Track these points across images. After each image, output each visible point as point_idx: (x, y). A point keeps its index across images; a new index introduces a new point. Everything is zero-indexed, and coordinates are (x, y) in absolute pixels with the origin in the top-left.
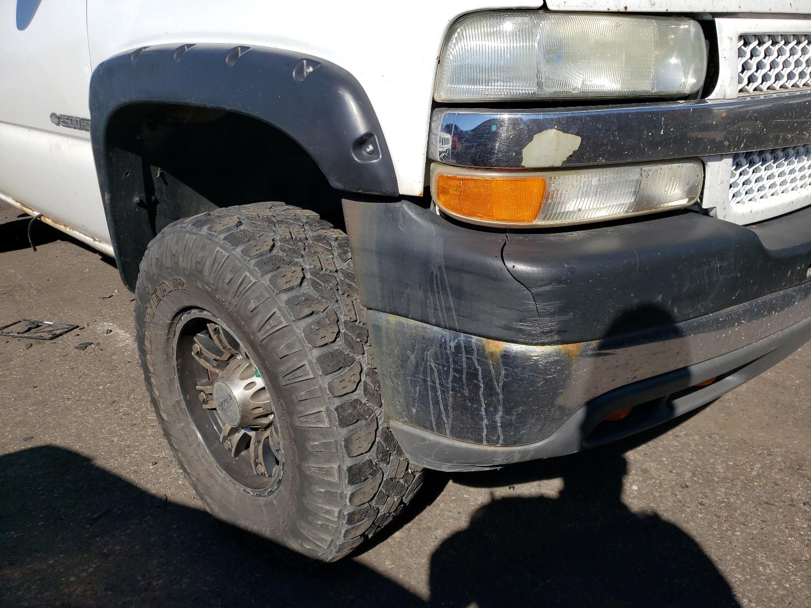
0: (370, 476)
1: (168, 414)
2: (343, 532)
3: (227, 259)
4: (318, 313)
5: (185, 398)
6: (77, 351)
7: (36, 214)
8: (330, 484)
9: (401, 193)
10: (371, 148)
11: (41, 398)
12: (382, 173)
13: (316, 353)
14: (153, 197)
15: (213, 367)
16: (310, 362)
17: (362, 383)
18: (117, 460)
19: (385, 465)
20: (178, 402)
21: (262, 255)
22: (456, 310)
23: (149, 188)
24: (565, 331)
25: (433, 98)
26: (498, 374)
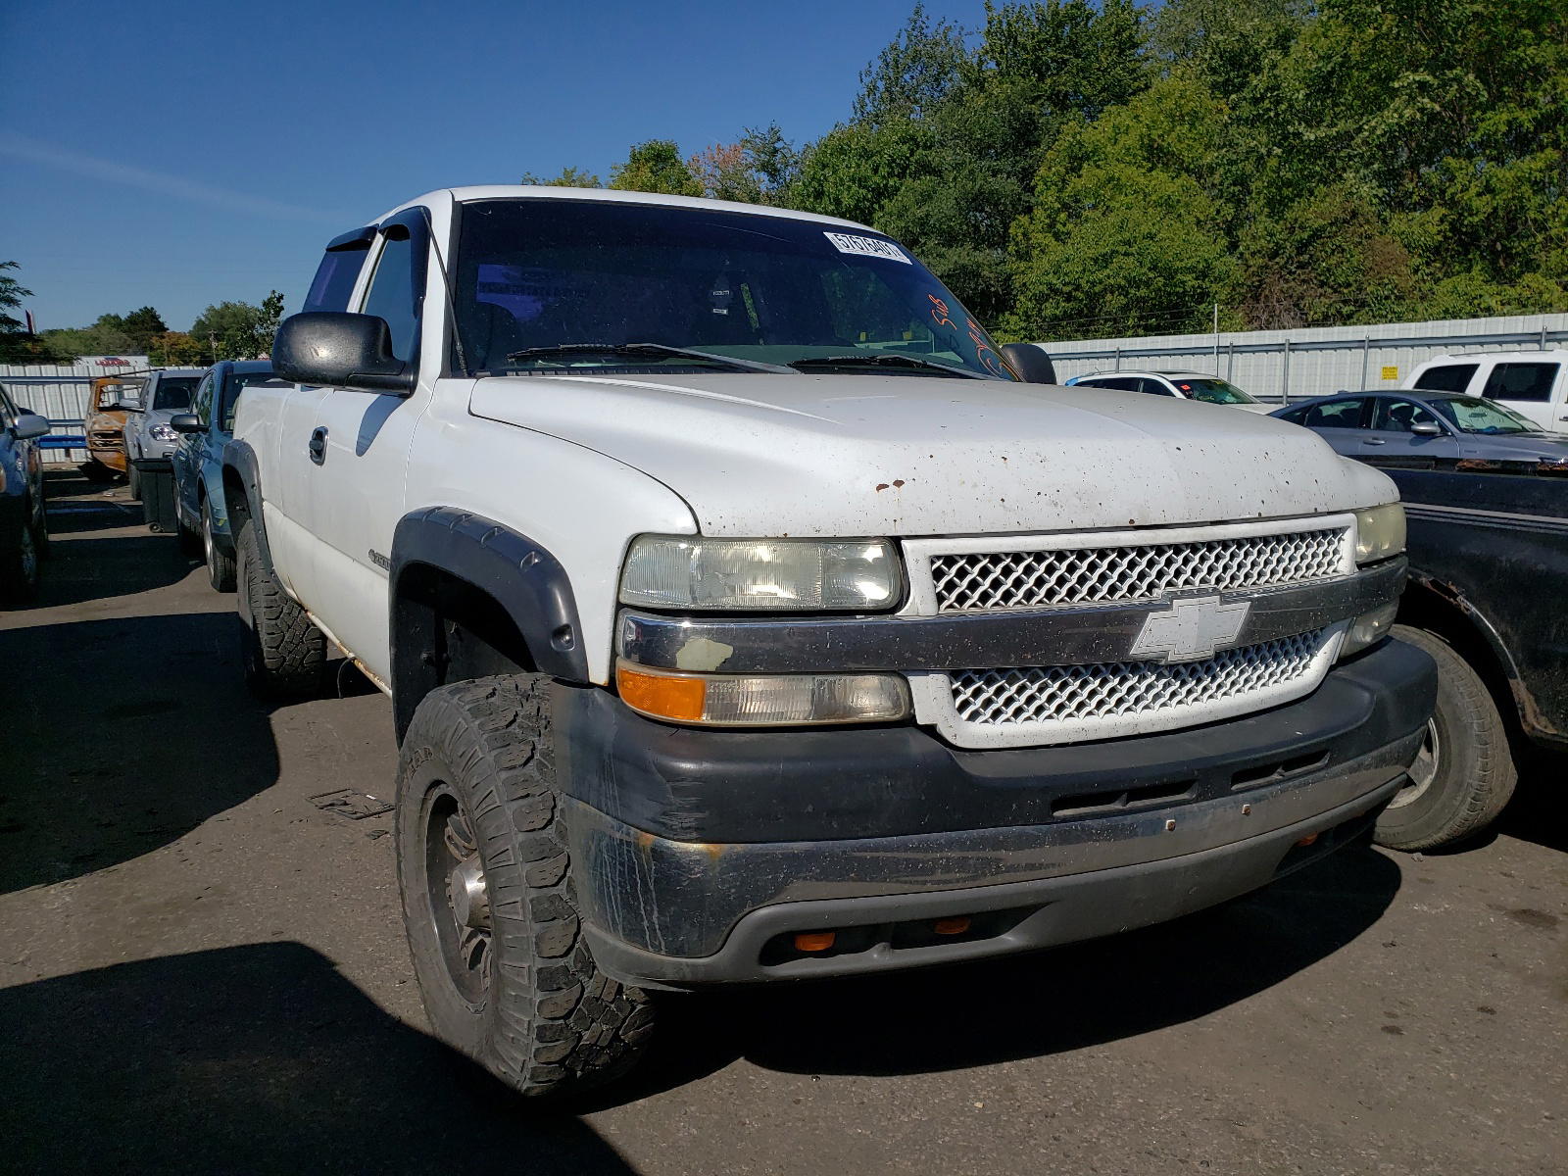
0: (563, 986)
1: (411, 909)
2: (533, 1050)
3: (465, 731)
4: (534, 796)
5: (431, 891)
6: (366, 838)
7: (351, 655)
8: (520, 986)
9: (591, 680)
10: (567, 638)
11: (306, 890)
12: (575, 661)
13: (521, 837)
14: (445, 655)
15: (462, 855)
16: (513, 848)
17: (566, 879)
18: (363, 971)
19: (587, 979)
20: (424, 895)
21: (497, 729)
22: (620, 800)
23: (441, 645)
24: (703, 829)
25: (618, 598)
26: (650, 869)
